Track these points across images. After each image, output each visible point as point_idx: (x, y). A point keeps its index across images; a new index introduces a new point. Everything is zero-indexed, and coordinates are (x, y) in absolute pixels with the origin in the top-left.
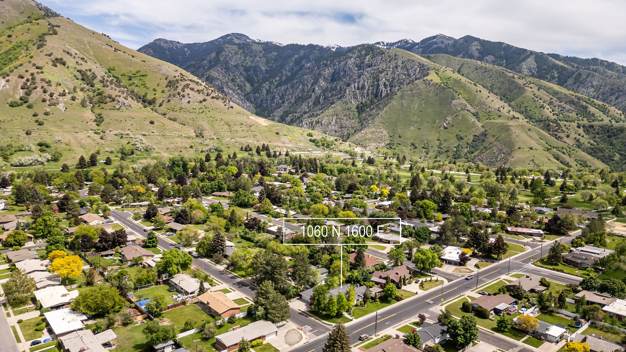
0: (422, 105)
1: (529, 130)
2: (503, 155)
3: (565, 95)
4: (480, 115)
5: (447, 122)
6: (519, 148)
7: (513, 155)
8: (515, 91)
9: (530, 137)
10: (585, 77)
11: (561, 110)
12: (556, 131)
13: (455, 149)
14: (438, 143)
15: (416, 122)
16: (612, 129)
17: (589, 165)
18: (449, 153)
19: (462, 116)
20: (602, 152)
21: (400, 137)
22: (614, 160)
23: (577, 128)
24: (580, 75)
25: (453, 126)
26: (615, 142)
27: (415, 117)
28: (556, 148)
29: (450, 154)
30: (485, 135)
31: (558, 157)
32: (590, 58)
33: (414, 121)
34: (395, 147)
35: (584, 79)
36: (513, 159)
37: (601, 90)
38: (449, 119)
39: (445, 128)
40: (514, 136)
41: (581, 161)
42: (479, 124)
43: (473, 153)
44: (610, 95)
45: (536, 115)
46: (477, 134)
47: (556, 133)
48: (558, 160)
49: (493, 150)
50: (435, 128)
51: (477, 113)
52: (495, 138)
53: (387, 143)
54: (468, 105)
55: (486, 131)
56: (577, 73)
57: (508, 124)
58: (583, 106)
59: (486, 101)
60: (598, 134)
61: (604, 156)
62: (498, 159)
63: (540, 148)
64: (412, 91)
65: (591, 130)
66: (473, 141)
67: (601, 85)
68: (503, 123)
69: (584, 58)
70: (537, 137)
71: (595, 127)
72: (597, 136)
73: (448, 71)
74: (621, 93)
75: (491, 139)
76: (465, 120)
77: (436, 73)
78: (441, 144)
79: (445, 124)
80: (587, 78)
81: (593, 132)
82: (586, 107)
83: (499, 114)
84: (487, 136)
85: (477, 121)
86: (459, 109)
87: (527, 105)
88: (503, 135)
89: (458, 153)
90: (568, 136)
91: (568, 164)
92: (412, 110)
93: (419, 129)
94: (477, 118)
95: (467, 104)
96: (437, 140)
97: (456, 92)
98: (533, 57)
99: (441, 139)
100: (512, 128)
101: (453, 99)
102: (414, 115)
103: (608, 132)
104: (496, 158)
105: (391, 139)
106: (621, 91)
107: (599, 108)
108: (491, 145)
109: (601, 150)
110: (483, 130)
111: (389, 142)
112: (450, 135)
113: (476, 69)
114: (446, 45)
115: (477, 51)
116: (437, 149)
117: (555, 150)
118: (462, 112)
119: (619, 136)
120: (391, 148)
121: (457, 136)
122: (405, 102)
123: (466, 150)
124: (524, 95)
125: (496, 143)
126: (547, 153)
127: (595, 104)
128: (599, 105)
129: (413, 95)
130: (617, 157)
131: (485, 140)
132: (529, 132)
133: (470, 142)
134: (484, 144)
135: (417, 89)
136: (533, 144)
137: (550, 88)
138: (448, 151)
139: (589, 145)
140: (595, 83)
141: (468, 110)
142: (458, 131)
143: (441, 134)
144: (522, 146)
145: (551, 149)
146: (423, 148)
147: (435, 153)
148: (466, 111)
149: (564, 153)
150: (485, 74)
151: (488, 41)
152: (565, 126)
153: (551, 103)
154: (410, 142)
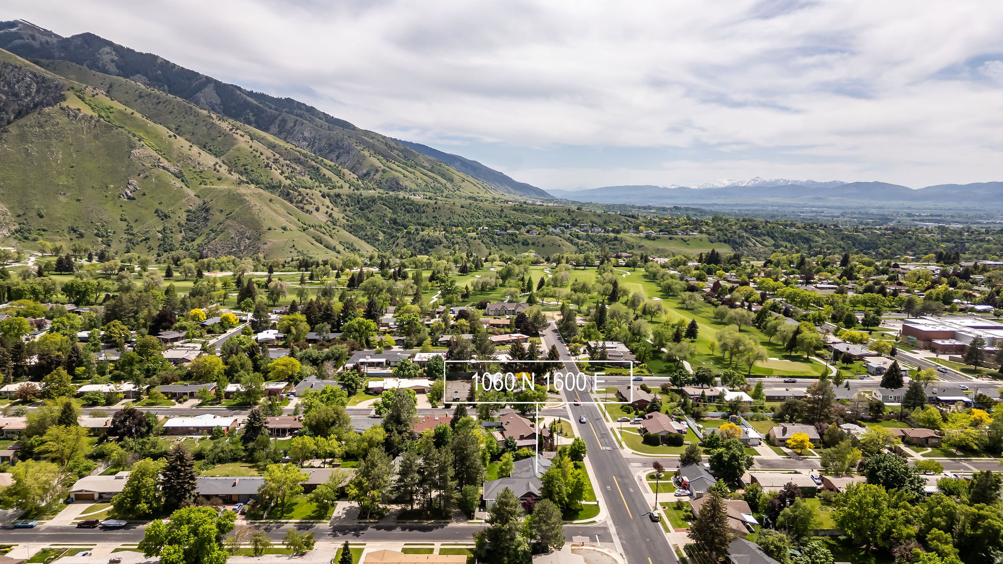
0: (71, 155)
1: (270, 201)
2: (247, 241)
3: (286, 149)
4: (187, 176)
5: (131, 187)
6: (269, 229)
7: (263, 240)
8: (219, 139)
9: (274, 210)
10: (291, 124)
11: (292, 172)
12: (301, 202)
13: (160, 235)
14: (124, 225)
15: (68, 187)
16: (362, 200)
17: (357, 248)
18: (150, 243)
19: (157, 177)
20: (364, 231)
21: (42, 217)
22: (378, 240)
23: (322, 198)
24: (284, 121)
25: (144, 194)
26: (370, 216)
27: (63, 177)
28: (313, 226)
29: (154, 243)
30: (207, 211)
31: (320, 240)
32: (283, 98)
33: (63, 186)
34: (34, 236)
35: (291, 128)
36: (265, 246)
37: (316, 145)
38: (134, 182)
39: (129, 198)
40: (255, 210)
41: (347, 243)
42: (191, 193)
43: (193, 240)
44: (329, 153)
45: (263, 178)
46: (191, 208)
47: (301, 205)
48: (321, 244)
49: (229, 233)
50: (110, 198)
51: (181, 172)
52: (224, 214)
53: (13, 228)
54: (162, 160)
55: (204, 203)
56: (280, 118)
57: (238, 192)
58: (313, 167)
59: (189, 152)
60: (348, 205)
61: (366, 235)
62: (242, 248)
63: (294, 227)
64: (41, 126)
65: (339, 200)
66: (188, 220)
67: (315, 138)
68: (230, 191)
69: (276, 97)
70: (285, 212)
71: (342, 197)
72: (348, 209)
73: (100, 95)
74: (342, 151)
75: (219, 217)
76: (162, 184)
77: (79, 97)
78: (131, 227)
79: (128, 192)
80: (295, 126)
81: (342, 203)
82: (318, 168)
83: (218, 175)
84: (211, 212)
85: (184, 187)
86: (149, 165)
87: (246, 162)
88: (237, 209)
89: (168, 241)
90: (317, 210)
91: (335, 248)
92: (54, 164)
93: (78, 200)
94: (183, 181)
95: (160, 157)
96: (121, 220)
97: (134, 136)
98: (212, 86)
99: (126, 217)
100: (246, 198)
101: (133, 147)
102: (60, 173)
103: (358, 202)
104: (238, 246)
105: (21, 220)
106: (341, 148)
107: (330, 168)
108: (221, 226)
109: (362, 228)
110: (199, 202)
111: (17, 227)
112: (143, 211)
113: (141, 97)
114: (41, 43)
115: (113, 64)
116: (125, 236)
117: (312, 230)
118: (155, 170)
119: (372, 209)
120: (26, 238)
121: (156, 211)
122: (33, 150)
123: (180, 237)
124: (236, 147)
125: (229, 222)
126: (303, 234)
127: (326, 165)
128: (330, 166)
129: (47, 136)
130: (381, 236)
131: (209, 217)
132: (271, 204)
133: (183, 222)
134: (209, 224)
135: (53, 125)
136: (283, 222)
137: (263, 139)
138: (147, 239)
139: (345, 221)
140: (306, 134)
141: (164, 168)
142: (156, 203)
143: (123, 208)
144: (273, 226)
145: (307, 229)
146: (97, 235)
147: (124, 245)
148: (161, 170)
149: (324, 233)
150: (160, 106)
151: (128, 49)
152: (307, 194)
153: (276, 161)
154: (65, 225)
